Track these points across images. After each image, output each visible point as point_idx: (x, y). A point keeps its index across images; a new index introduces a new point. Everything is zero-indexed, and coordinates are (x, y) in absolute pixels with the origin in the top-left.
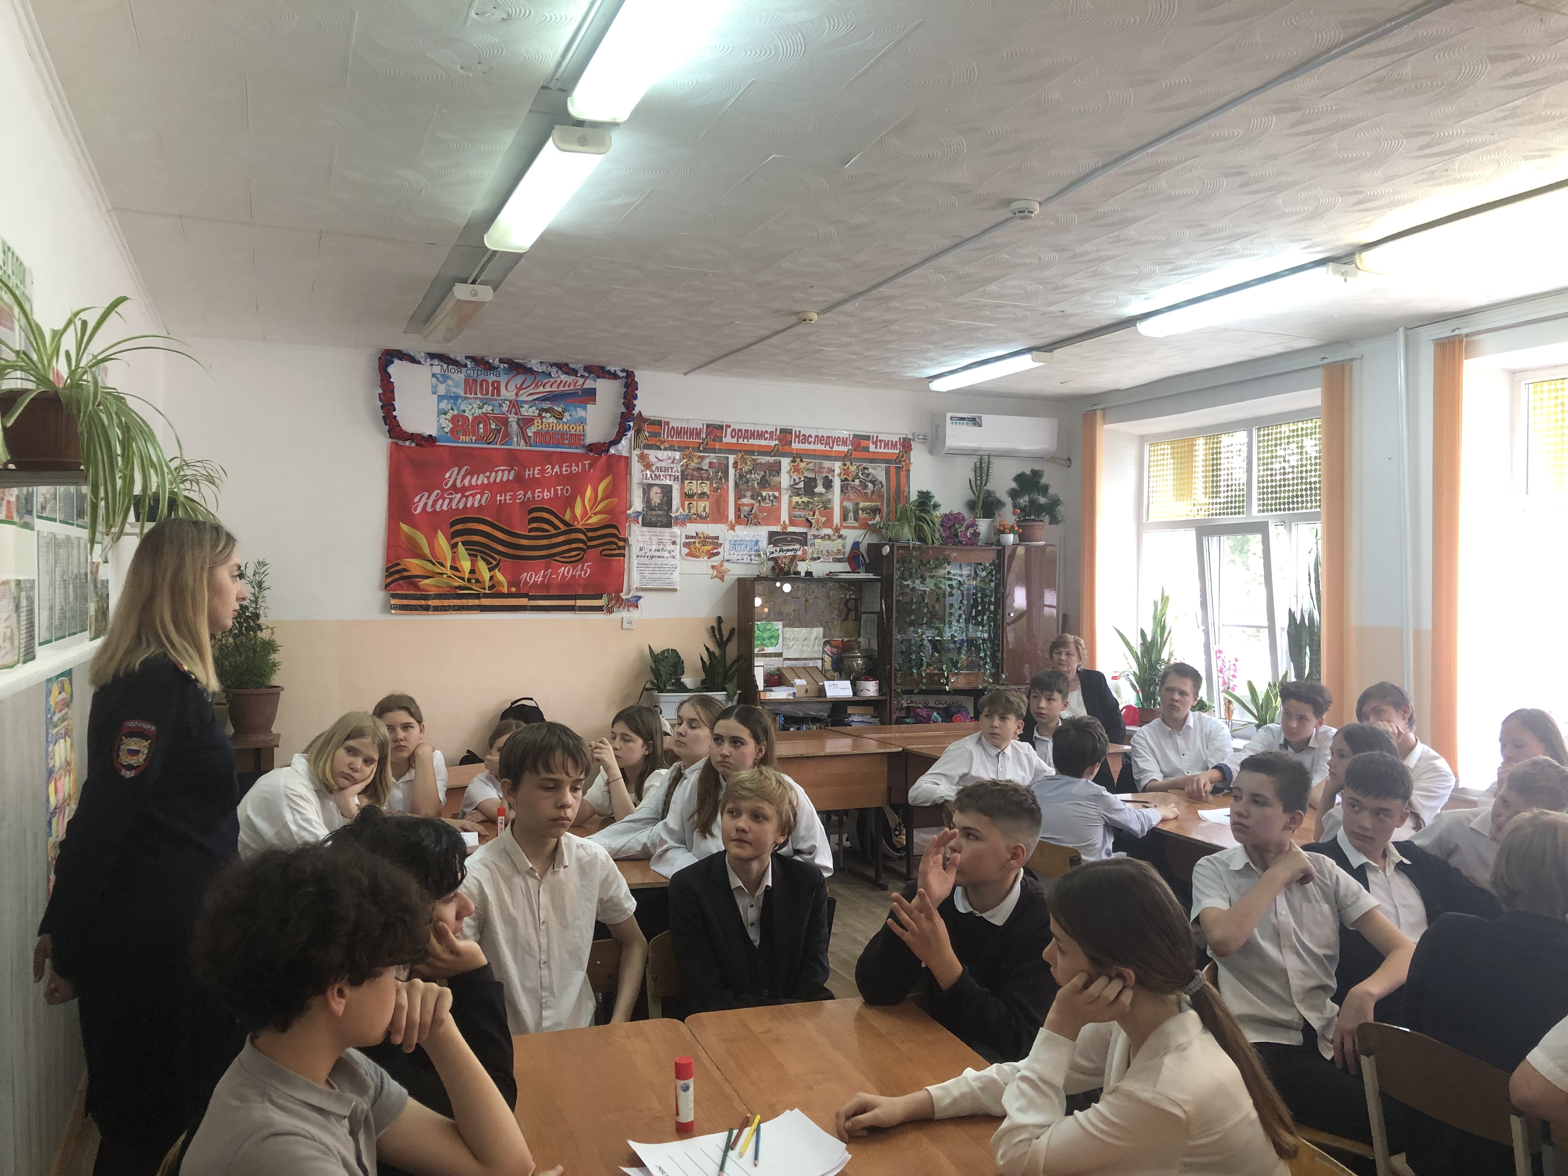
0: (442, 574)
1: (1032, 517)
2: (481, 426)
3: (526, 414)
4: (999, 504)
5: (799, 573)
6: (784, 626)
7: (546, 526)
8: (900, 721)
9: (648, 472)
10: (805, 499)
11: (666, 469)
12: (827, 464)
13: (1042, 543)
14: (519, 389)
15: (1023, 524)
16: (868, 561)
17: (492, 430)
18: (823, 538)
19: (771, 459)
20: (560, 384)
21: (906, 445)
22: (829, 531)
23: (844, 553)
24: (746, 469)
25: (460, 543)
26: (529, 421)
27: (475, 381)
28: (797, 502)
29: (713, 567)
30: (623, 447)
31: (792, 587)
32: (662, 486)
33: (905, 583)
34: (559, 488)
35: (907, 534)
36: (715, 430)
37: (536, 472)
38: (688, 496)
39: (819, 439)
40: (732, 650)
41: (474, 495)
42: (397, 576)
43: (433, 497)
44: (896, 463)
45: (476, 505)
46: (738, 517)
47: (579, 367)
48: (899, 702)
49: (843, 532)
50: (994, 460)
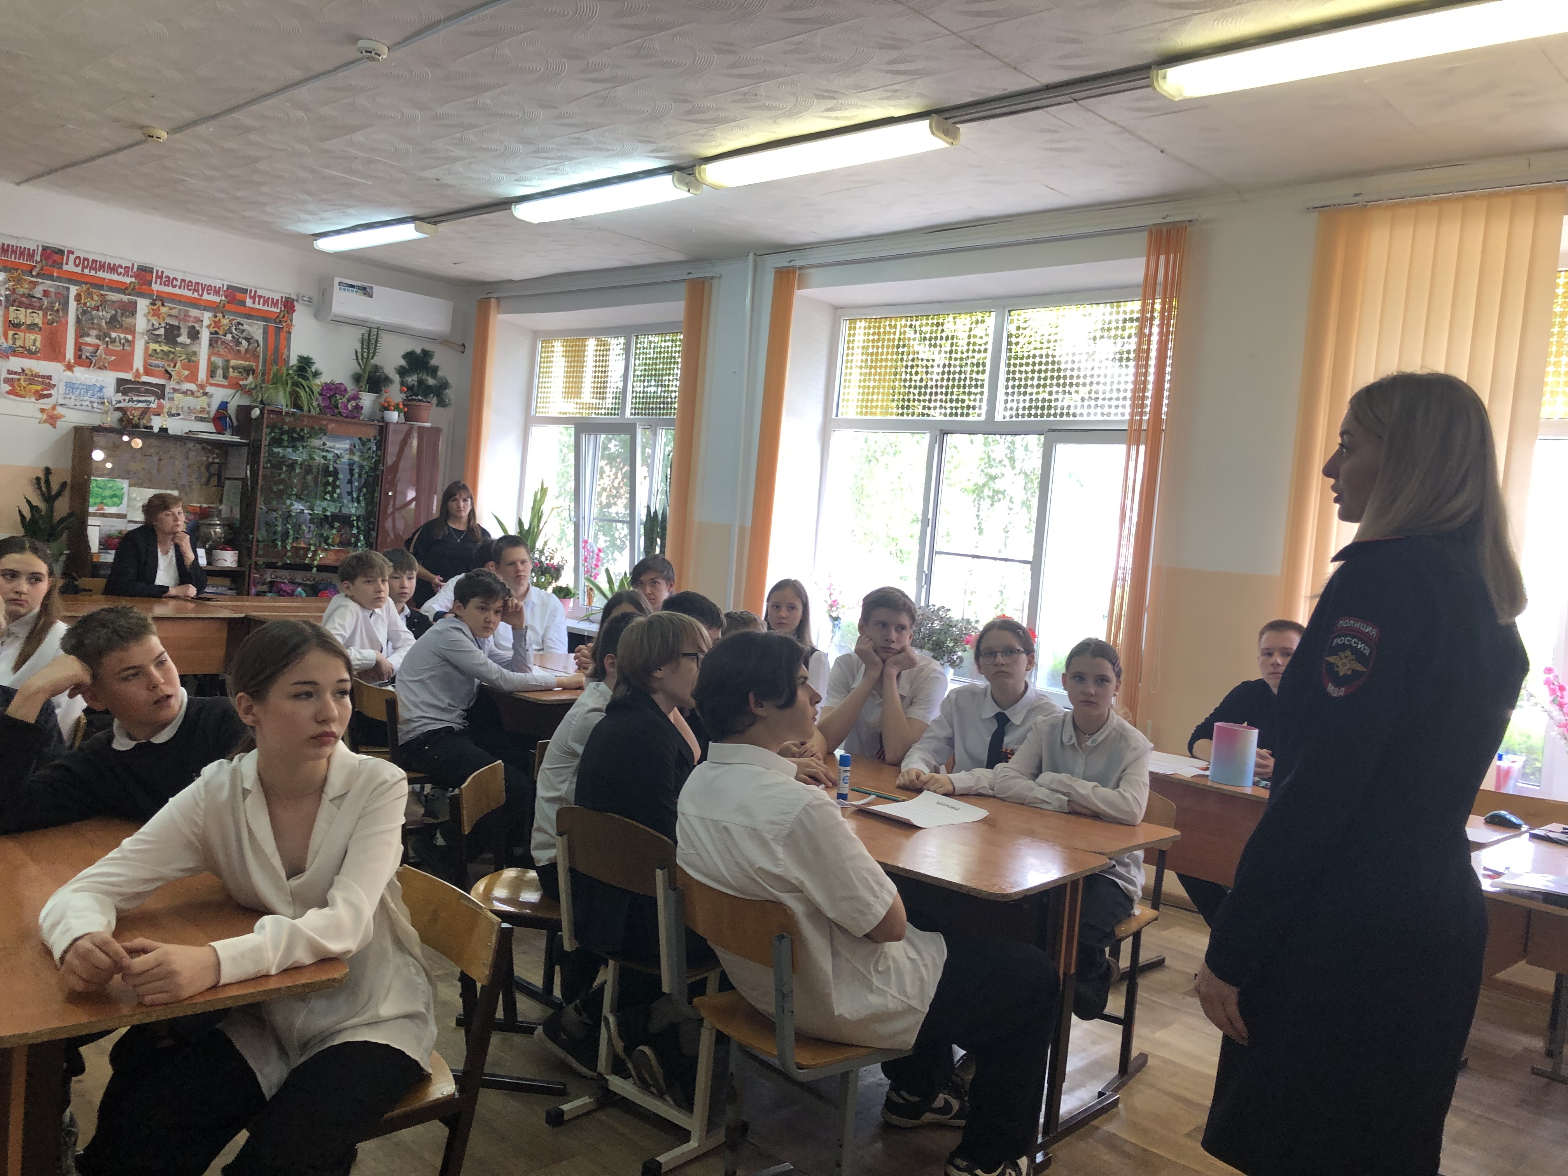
1: (420, 397)
4: (387, 380)
5: (152, 428)
6: (131, 485)
8: (259, 594)
10: (166, 348)
12: (194, 312)
13: (428, 425)
15: (409, 403)
18: (185, 393)
19: (125, 298)
21: (289, 305)
22: (192, 387)
23: (208, 413)
24: (91, 304)
28: (155, 350)
29: (42, 410)
31: (144, 443)
33: (276, 450)
35: (281, 400)
36: (53, 254)
38: (14, 325)
39: (186, 284)
40: (62, 507)
44: (276, 323)
46: (78, 357)
48: (260, 575)
49: (209, 389)
50: (382, 334)
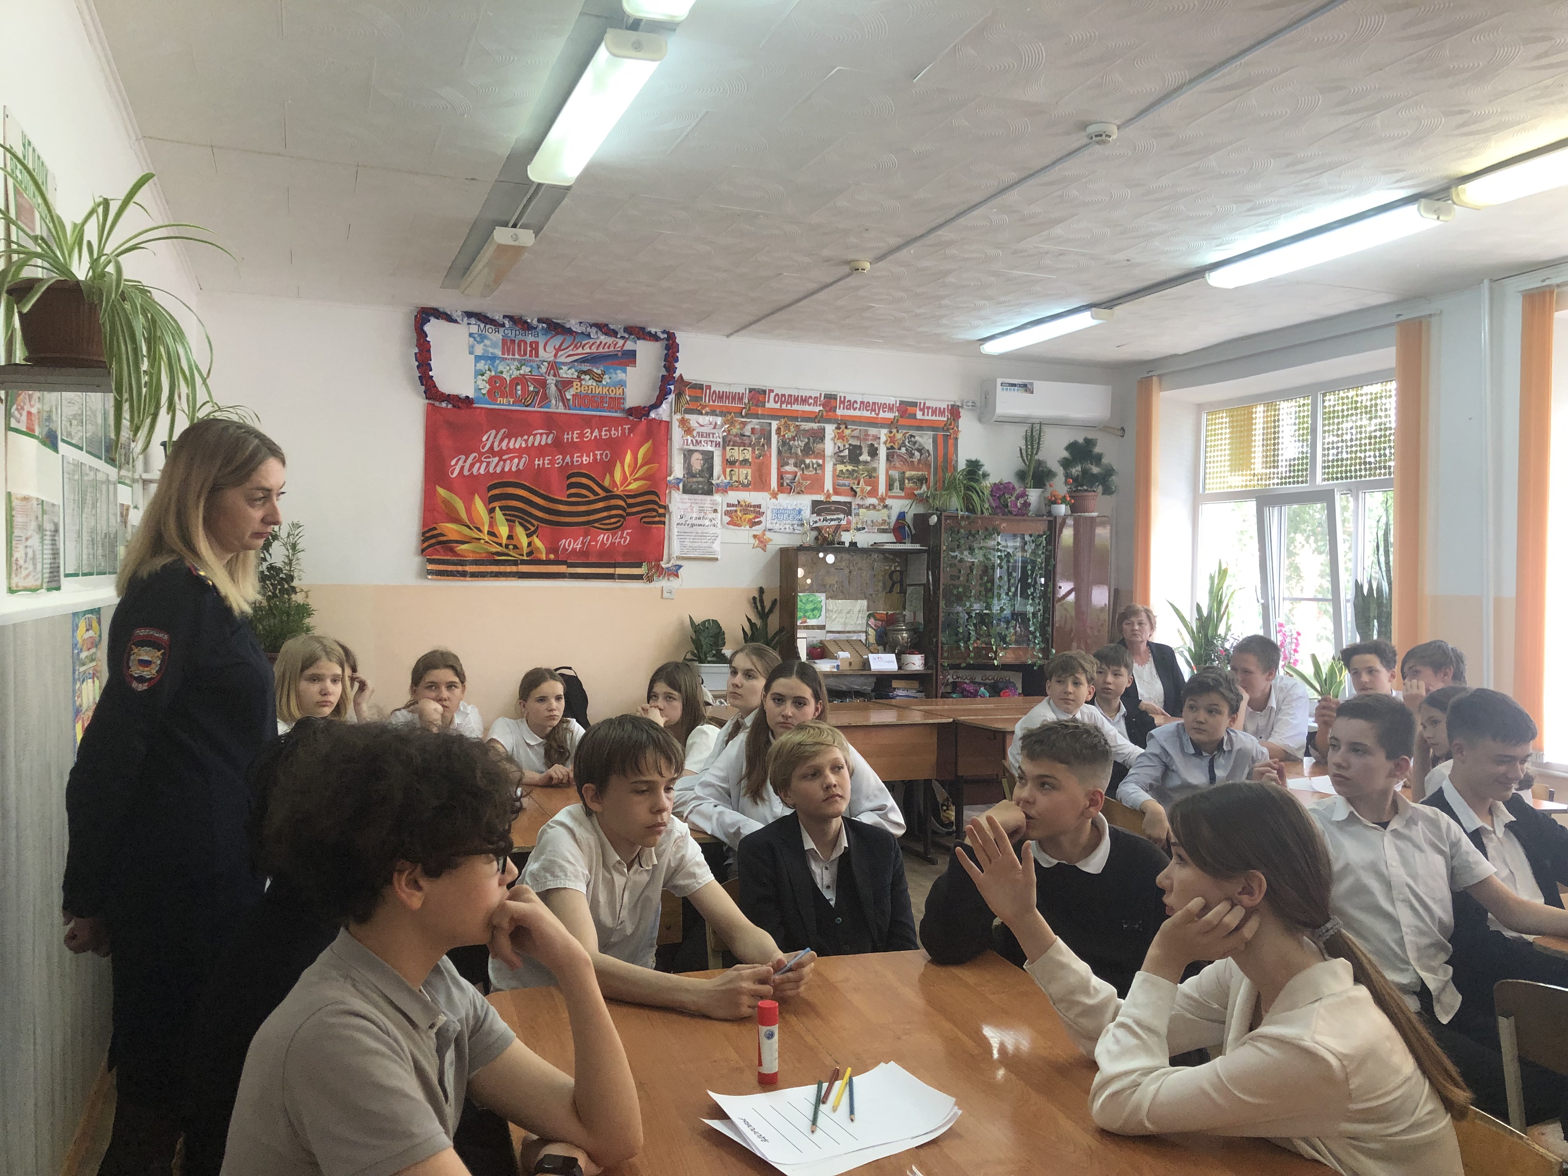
0: (480, 539)
1: (1085, 487)
2: (519, 387)
3: (565, 376)
4: (1050, 474)
5: (843, 543)
6: (827, 598)
7: (584, 492)
8: (945, 696)
9: (689, 438)
10: (850, 468)
11: (708, 435)
12: (873, 431)
13: (1095, 514)
14: (558, 350)
15: (1075, 494)
16: (913, 532)
17: (530, 393)
18: (868, 508)
19: (815, 426)
20: (599, 346)
21: (955, 412)
22: (873, 501)
23: (889, 524)
24: (789, 435)
25: (497, 509)
26: (567, 384)
27: (513, 341)
28: (842, 471)
29: (755, 536)
30: (663, 412)
31: (836, 558)
32: (703, 453)
33: (952, 554)
34: (598, 453)
35: (955, 503)
36: (758, 395)
37: (575, 435)
38: (729, 463)
39: (865, 405)
40: (774, 622)
41: (511, 459)
42: (433, 541)
43: (470, 461)
44: (944, 431)
45: (514, 469)
46: (781, 485)
47: (619, 327)
48: (945, 677)
49: (888, 502)
50: (1045, 429)
